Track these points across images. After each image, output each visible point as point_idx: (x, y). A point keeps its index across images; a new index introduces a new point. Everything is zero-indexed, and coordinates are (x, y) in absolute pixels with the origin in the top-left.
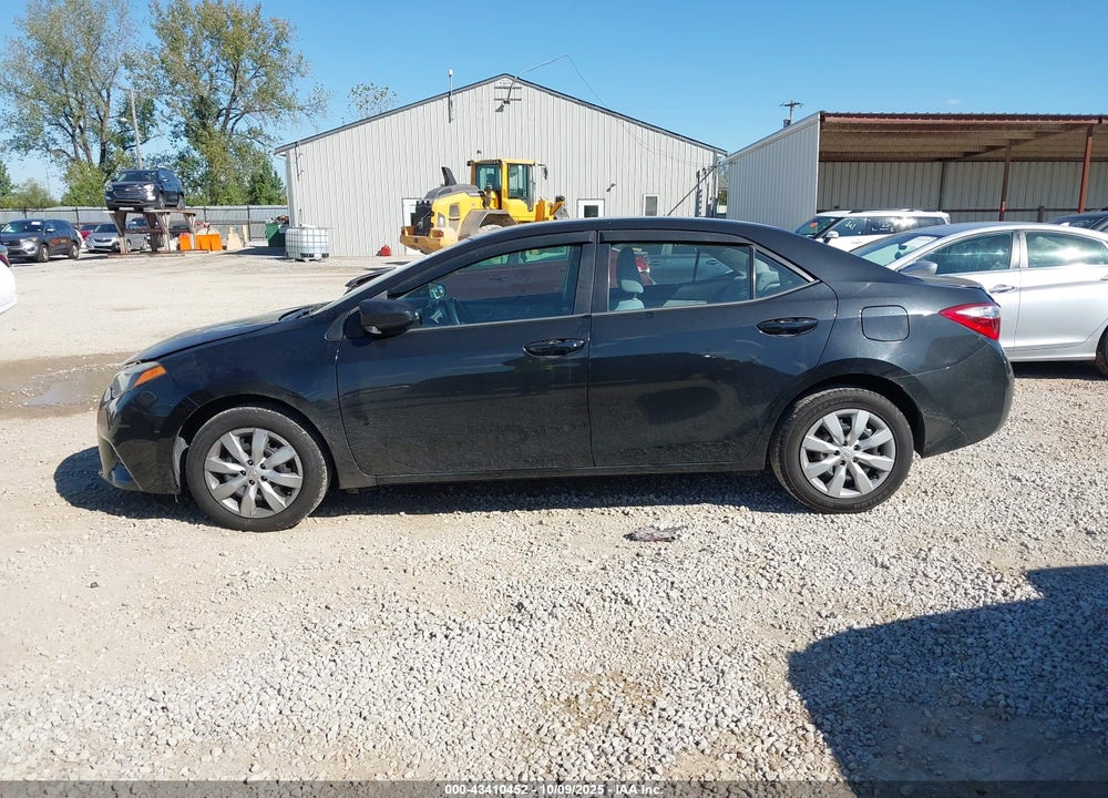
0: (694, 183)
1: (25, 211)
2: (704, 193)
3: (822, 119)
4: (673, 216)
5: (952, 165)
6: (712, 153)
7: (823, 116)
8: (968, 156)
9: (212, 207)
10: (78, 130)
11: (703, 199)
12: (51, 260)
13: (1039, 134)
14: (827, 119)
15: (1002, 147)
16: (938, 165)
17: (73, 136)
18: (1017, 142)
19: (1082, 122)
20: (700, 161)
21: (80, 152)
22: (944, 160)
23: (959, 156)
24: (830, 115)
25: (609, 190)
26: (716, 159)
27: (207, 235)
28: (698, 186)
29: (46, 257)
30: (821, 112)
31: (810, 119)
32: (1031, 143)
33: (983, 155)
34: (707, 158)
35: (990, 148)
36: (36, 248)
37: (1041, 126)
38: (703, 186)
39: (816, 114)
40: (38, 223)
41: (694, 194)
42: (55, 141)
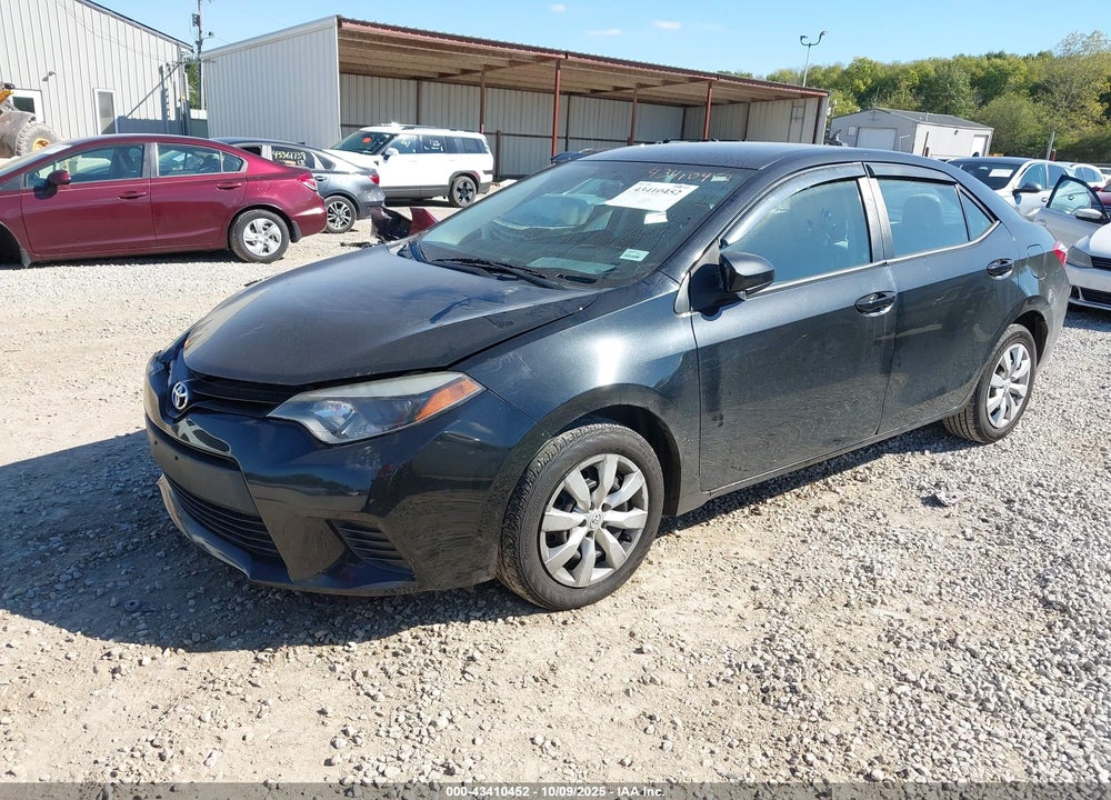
0: (157, 80)
2: (170, 93)
3: (340, 25)
4: (136, 116)
5: (425, 84)
6: (175, 47)
7: (340, 21)
8: (443, 77)
11: (171, 99)
13: (513, 63)
14: (344, 24)
15: (478, 71)
16: (413, 83)
18: (489, 68)
19: (554, 55)
20: (161, 55)
22: (418, 79)
23: (436, 76)
24: (346, 21)
25: (46, 79)
26: (180, 55)
28: (162, 83)
30: (337, 16)
31: (324, 23)
32: (503, 70)
33: (455, 78)
34: (169, 53)
35: (465, 72)
37: (518, 56)
38: (168, 84)
39: (330, 18)
41: (158, 93)
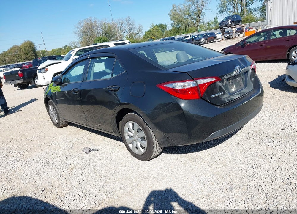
1: (216, 29)
9: (263, 21)
10: (235, 4)
12: (208, 43)
17: (234, 6)
21: (236, 10)
27: (252, 31)
29: (207, 43)
36: (204, 41)
40: (206, 34)
42: (229, 9)
